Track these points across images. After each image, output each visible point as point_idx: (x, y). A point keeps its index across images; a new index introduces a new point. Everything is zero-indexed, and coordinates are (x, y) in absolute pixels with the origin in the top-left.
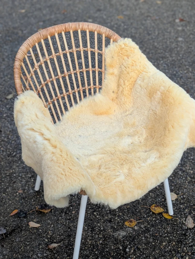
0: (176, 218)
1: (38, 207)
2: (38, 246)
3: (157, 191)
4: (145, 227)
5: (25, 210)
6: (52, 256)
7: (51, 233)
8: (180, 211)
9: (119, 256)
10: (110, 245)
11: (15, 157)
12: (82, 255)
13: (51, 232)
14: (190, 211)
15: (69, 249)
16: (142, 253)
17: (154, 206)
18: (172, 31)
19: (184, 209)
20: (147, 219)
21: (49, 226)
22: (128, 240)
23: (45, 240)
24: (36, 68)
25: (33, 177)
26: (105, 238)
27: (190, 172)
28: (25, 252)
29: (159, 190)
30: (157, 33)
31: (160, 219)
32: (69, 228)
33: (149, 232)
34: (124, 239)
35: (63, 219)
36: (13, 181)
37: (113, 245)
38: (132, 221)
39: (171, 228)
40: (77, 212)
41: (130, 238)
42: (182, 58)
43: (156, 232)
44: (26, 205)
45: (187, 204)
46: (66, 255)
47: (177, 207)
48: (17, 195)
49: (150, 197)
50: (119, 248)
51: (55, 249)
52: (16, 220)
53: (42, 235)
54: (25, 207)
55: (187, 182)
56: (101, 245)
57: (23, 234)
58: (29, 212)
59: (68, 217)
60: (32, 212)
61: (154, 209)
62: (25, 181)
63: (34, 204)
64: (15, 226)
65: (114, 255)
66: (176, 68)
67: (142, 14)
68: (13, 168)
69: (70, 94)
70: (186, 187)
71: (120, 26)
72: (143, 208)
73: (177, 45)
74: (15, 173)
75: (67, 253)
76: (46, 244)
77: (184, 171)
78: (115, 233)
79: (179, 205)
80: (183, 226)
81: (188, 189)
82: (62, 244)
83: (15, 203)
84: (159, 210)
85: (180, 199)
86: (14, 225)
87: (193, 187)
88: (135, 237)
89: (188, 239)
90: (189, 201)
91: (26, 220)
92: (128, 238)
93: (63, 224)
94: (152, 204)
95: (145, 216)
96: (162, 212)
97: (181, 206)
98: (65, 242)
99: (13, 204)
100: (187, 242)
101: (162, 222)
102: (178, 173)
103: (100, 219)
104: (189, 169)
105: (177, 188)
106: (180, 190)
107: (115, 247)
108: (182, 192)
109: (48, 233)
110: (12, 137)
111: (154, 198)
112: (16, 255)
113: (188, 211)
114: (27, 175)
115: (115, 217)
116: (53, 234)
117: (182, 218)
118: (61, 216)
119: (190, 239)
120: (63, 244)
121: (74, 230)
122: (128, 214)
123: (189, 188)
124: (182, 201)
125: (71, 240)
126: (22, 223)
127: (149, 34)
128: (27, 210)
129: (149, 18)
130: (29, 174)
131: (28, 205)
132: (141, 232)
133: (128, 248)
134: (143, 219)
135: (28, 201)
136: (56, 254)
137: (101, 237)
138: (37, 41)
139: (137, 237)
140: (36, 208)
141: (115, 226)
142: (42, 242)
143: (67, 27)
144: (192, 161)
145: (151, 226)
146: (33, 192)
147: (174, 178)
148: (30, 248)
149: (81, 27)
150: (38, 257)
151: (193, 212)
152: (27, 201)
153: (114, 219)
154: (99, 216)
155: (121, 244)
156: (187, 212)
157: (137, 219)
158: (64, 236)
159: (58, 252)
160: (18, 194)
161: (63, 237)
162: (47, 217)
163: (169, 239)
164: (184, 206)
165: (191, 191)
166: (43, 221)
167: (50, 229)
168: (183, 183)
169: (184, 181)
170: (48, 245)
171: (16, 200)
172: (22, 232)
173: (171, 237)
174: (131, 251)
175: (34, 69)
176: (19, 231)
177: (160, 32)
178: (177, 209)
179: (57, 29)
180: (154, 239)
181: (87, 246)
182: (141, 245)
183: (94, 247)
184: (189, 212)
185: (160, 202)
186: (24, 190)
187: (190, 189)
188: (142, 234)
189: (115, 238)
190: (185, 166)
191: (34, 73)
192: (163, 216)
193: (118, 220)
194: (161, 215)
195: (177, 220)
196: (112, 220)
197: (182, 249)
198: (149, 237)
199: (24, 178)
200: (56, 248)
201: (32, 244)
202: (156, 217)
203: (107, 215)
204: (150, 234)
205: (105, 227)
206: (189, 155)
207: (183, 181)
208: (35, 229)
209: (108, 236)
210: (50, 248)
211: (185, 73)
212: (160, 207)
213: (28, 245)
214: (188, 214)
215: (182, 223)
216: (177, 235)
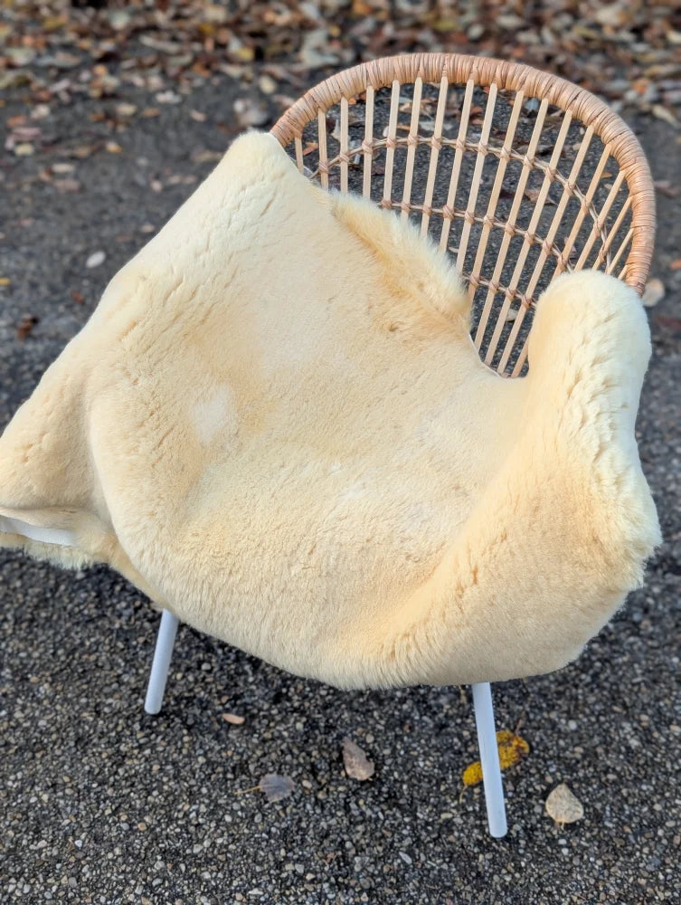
3: (592, 770)
4: (440, 707)
14: (491, 849)
17: (522, 745)
29: (597, 777)
43: (417, 729)
49: (562, 743)
55: (643, 881)
61: (510, 745)
70: (614, 870)
81: (601, 872)
84: (504, 757)
85: (549, 831)
89: (376, 809)
90: (541, 860)
94: (533, 743)
106: (596, 844)
108: (584, 848)
117: (462, 815)
145: (440, 720)
185: (537, 768)
214: (480, 838)
215: (444, 808)
216: (396, 781)
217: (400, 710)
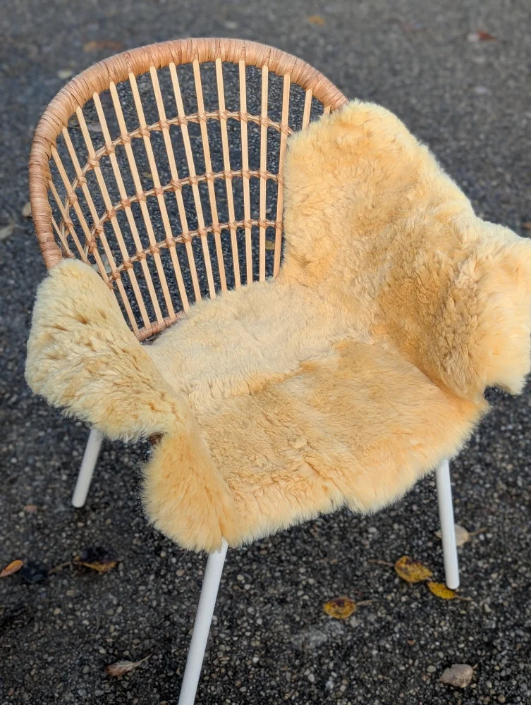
0: (466, 596)
1: (78, 555)
2: (77, 668)
3: (412, 519)
4: (379, 620)
5: (42, 563)
6: (119, 696)
7: (115, 630)
8: (476, 578)
9: (308, 700)
10: (282, 669)
11: (17, 409)
12: (202, 695)
13: (117, 627)
14: (504, 579)
15: (167, 676)
16: (369, 696)
17: (405, 561)
18: (459, 66)
19: (487, 573)
20: (386, 599)
21: (110, 612)
22: (331, 655)
23: (97, 651)
24: (91, 166)
25: (65, 469)
26: (267, 650)
27: (505, 469)
28: (41, 684)
29: (418, 516)
30: (416, 70)
31: (421, 598)
32: (167, 618)
33: (391, 634)
34: (320, 652)
35: (150, 590)
36: (9, 479)
37: (290, 669)
38: (343, 603)
39: (451, 624)
40: (188, 572)
41: (337, 652)
42: (486, 145)
43: (408, 635)
44: (45, 548)
45: (496, 558)
46: (158, 696)
47: (467, 565)
48: (20, 519)
49: (393, 537)
50: (305, 678)
51: (127, 678)
52: (16, 589)
53: (90, 636)
54: (42, 552)
55: (496, 495)
56: (255, 668)
57: (36, 630)
58: (53, 567)
59: (164, 586)
60: (64, 568)
62: (42, 477)
63: (69, 545)
64: (12, 607)
65: (293, 698)
66: (468, 170)
67: (376, 14)
68: (9, 440)
69: (184, 240)
70: (493, 510)
71: (314, 44)
72: (374, 566)
73: (472, 106)
74: (15, 455)
75: (159, 691)
76: (101, 661)
77: (488, 465)
78: (297, 636)
79: (473, 560)
80: (485, 619)
81: (498, 516)
82: (147, 662)
83: (14, 540)
84: (419, 572)
85: (476, 544)
86: (13, 603)
87: (512, 511)
88: (352, 647)
89: (499, 657)
90: (502, 550)
91: (44, 592)
92: (331, 652)
93: (150, 607)
94: (399, 554)
95: (381, 589)
96: (427, 578)
97: (480, 564)
98: (155, 657)
99: (8, 543)
100: (494, 666)
101: (426, 606)
102: (472, 469)
103: (255, 594)
104: (503, 460)
105: (470, 513)
106: (476, 518)
107: (295, 677)
108: (482, 525)
109: (108, 632)
110: (8, 350)
111: (407, 539)
112: (15, 690)
113: (498, 578)
114: (50, 460)
115: (297, 590)
116: (122, 633)
117: (483, 598)
118: (145, 583)
119: (503, 657)
120: (150, 663)
121: (180, 623)
122: (334, 582)
123: (501, 513)
124: (482, 550)
125: (173, 651)
126: (34, 600)
127: (395, 73)
128: (48, 563)
129: (395, 27)
130: (56, 461)
131: (52, 547)
132: (367, 634)
133: (331, 678)
134: (375, 597)
135: (52, 535)
136: (130, 690)
137: (256, 647)
138: (98, 88)
139: (357, 648)
140: (74, 557)
141: (295, 615)
142: (91, 657)
143: (183, 49)
144: (509, 438)
145: (395, 618)
146: (66, 512)
147: (460, 482)
148: (55, 671)
149: (223, 51)
150: (77, 698)
151: (511, 580)
152: (48, 535)
153: (292, 595)
154: (251, 583)
155: (312, 669)
156: (494, 581)
157: (358, 598)
158: (153, 641)
159: (134, 685)
160: (22, 514)
161: (150, 643)
162: (106, 583)
163: (447, 657)
164: (488, 562)
165: (507, 521)
166: (92, 595)
167: (114, 620)
168: (486, 497)
169: (489, 494)
170: (106, 665)
171: (18, 533)
172: (34, 626)
173: (451, 652)
174: (339, 687)
175: (87, 168)
176: (26, 623)
177: (426, 67)
178: (467, 571)
179: (155, 55)
180: (402, 654)
181: (217, 670)
182: (369, 672)
183: (235, 674)
184: (502, 580)
185: (423, 551)
186: (42, 504)
187: (504, 515)
188: (372, 641)
189: (296, 651)
190: (491, 449)
191: (85, 179)
192: (429, 591)
193: (304, 600)
194: (424, 588)
195: (467, 602)
196: (288, 599)
197: (481, 685)
198: (390, 650)
199: (39, 469)
200: (129, 674)
201: (61, 661)
202: (411, 594)
203: (273, 585)
204: (392, 640)
205: (268, 618)
206: (504, 420)
207: (486, 493)
208: (71, 619)
209: (277, 644)
210: (114, 675)
211: (494, 187)
212: (422, 564)
213: (49, 664)
214: (498, 586)
215: (481, 610)
216: (466, 646)
217: (394, 649)
